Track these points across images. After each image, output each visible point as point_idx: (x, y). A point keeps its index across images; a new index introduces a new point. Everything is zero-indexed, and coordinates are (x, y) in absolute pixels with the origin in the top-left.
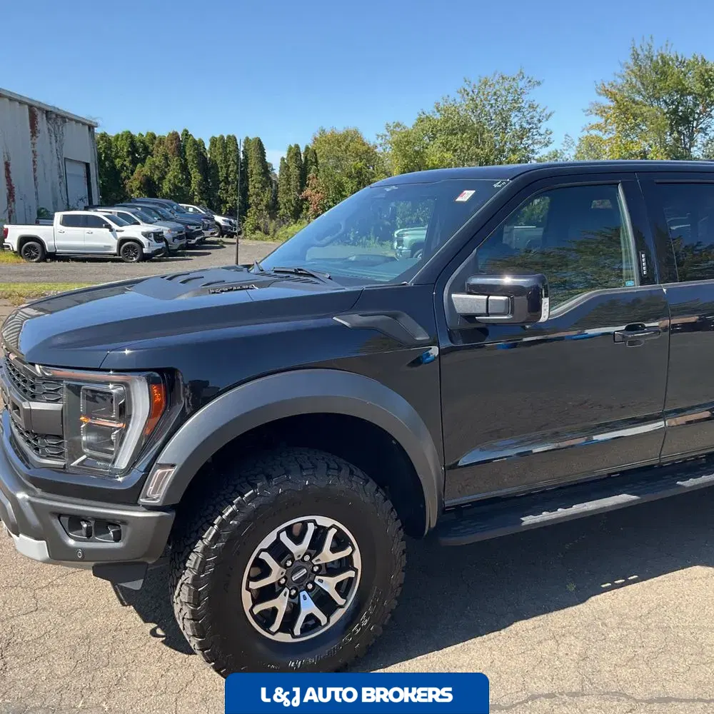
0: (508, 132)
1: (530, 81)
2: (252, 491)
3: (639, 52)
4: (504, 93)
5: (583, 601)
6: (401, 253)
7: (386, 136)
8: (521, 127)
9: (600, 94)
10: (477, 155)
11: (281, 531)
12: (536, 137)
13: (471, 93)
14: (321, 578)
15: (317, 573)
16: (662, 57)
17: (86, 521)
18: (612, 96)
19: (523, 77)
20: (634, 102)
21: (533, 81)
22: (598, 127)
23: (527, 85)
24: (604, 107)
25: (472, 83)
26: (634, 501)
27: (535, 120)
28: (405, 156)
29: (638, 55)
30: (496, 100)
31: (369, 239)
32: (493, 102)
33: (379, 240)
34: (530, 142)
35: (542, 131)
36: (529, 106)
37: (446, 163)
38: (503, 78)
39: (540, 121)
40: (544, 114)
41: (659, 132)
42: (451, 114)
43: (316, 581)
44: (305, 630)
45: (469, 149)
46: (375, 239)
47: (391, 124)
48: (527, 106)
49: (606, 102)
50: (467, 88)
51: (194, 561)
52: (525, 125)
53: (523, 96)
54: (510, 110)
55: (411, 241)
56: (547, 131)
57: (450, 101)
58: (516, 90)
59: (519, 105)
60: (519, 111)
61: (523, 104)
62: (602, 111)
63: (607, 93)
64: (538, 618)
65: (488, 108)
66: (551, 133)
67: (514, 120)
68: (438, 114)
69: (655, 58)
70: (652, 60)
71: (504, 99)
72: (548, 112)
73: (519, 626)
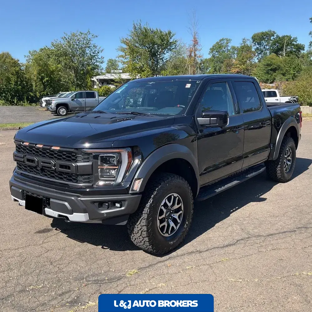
0: (85, 57)
1: (93, 35)
2: (160, 186)
3: (136, 26)
4: (82, 40)
5: (229, 216)
6: (51, 108)
7: (30, 56)
8: (90, 54)
9: (122, 43)
10: (73, 66)
11: (166, 199)
12: (97, 59)
13: (68, 39)
14: (173, 214)
15: (172, 213)
16: (145, 29)
17: (107, 203)
18: (127, 44)
19: (90, 34)
20: (136, 46)
21: (94, 35)
22: (122, 56)
23: (92, 37)
24: (124, 48)
25: (68, 35)
26: (239, 182)
27: (96, 52)
28: (39, 65)
29: (136, 27)
30: (79, 43)
31: (24, 102)
32: (78, 43)
33: (29, 103)
34: (95, 61)
35: (100, 57)
36: (94, 46)
37: (58, 69)
38: (81, 34)
39: (98, 52)
40: (100, 50)
41: (146, 59)
42: (59, 48)
43: (172, 216)
44: (171, 232)
45: (69, 63)
46: (28, 102)
47: (31, 51)
48: (93, 46)
49: (125, 46)
50: (66, 37)
51: (147, 211)
52: (92, 54)
53: (91, 42)
54: (85, 47)
55: (56, 103)
56: (102, 57)
57: (58, 42)
58: (87, 39)
59: (89, 45)
60: (89, 48)
61: (91, 45)
62: (123, 50)
63: (124, 42)
64: (221, 222)
65: (76, 46)
66: (103, 58)
67: (88, 52)
68: (53, 47)
69: (142, 29)
70: (141, 30)
71: (82, 42)
72: (101, 49)
73: (217, 225)
